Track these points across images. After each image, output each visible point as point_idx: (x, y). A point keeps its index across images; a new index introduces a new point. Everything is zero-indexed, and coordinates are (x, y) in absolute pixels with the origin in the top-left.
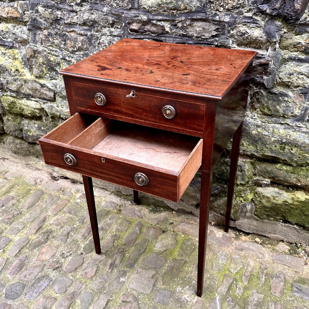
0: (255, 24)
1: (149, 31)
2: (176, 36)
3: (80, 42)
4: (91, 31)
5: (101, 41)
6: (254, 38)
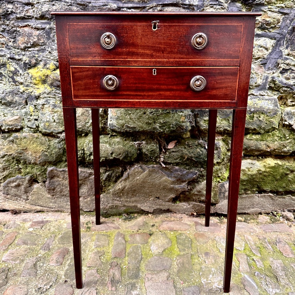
0: (220, 6)
3: (35, 37)
4: (50, 24)
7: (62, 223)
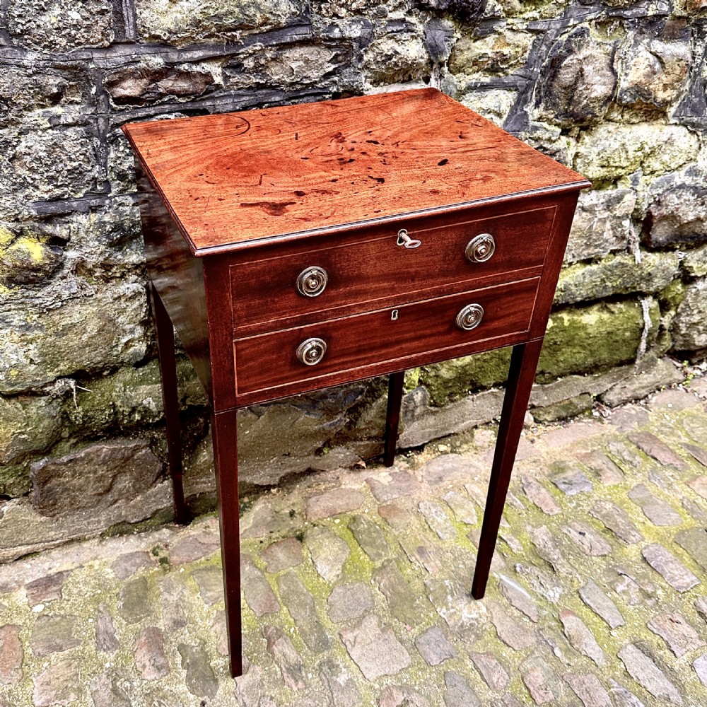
0: (410, 34)
1: (172, 92)
2: (240, 92)
6: (410, 62)
7: (96, 567)
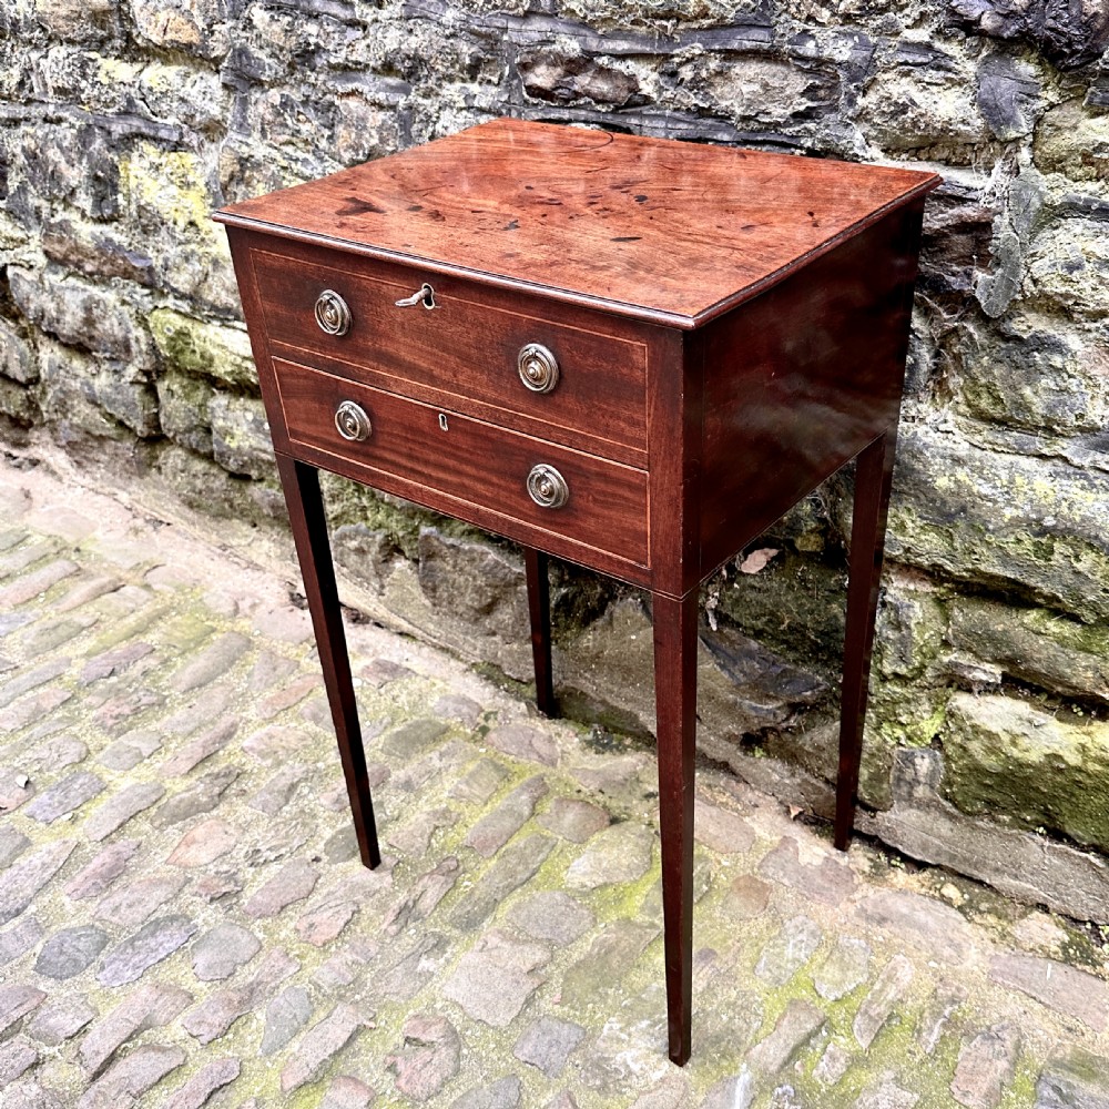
0: (942, 73)
1: (588, 94)
2: (677, 115)
3: (373, 132)
5: (439, 127)
6: (939, 126)
7: (434, 689)
